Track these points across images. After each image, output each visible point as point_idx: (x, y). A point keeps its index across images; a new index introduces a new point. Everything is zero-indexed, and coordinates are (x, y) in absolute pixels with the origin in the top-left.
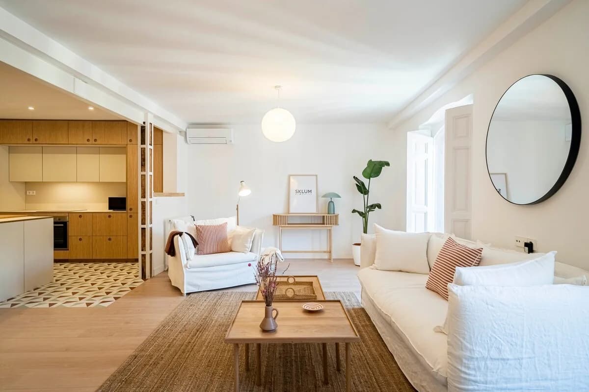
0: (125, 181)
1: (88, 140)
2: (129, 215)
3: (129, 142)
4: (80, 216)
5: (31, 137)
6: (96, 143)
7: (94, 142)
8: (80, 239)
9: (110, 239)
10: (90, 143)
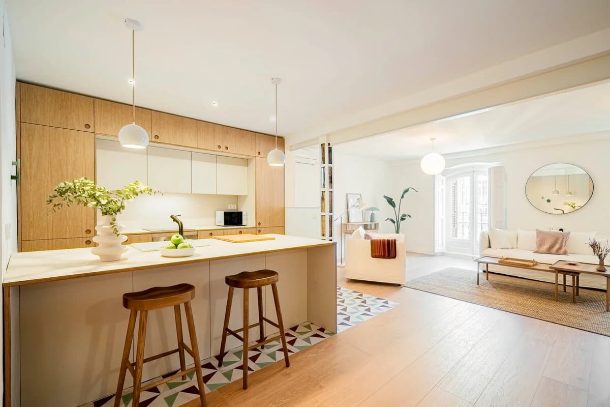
1: (219, 146)
2: (258, 229)
3: (257, 155)
4: (211, 234)
5: (150, 132)
7: (225, 150)
10: (221, 149)
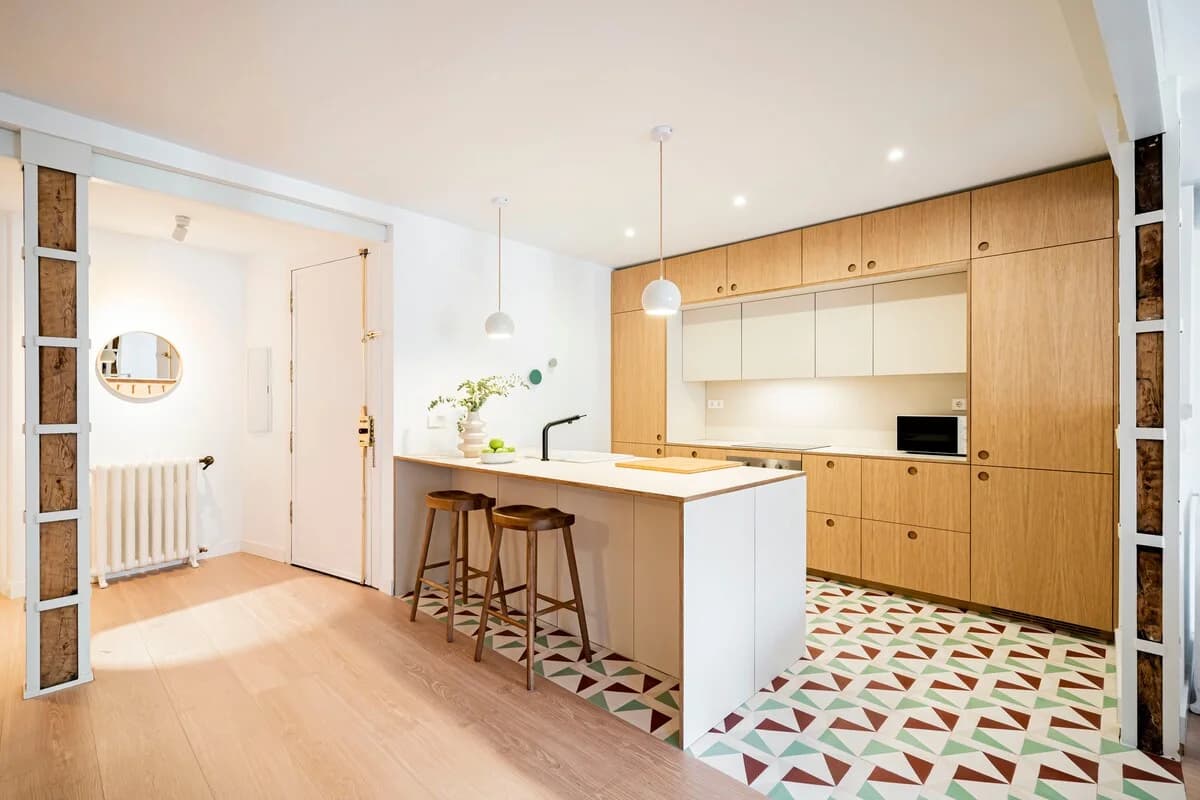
0: (964, 370)
1: (851, 267)
2: (976, 471)
3: (976, 253)
4: (830, 464)
5: (725, 282)
6: (873, 271)
7: (867, 271)
8: (830, 523)
9: (912, 535)
10: (857, 272)
